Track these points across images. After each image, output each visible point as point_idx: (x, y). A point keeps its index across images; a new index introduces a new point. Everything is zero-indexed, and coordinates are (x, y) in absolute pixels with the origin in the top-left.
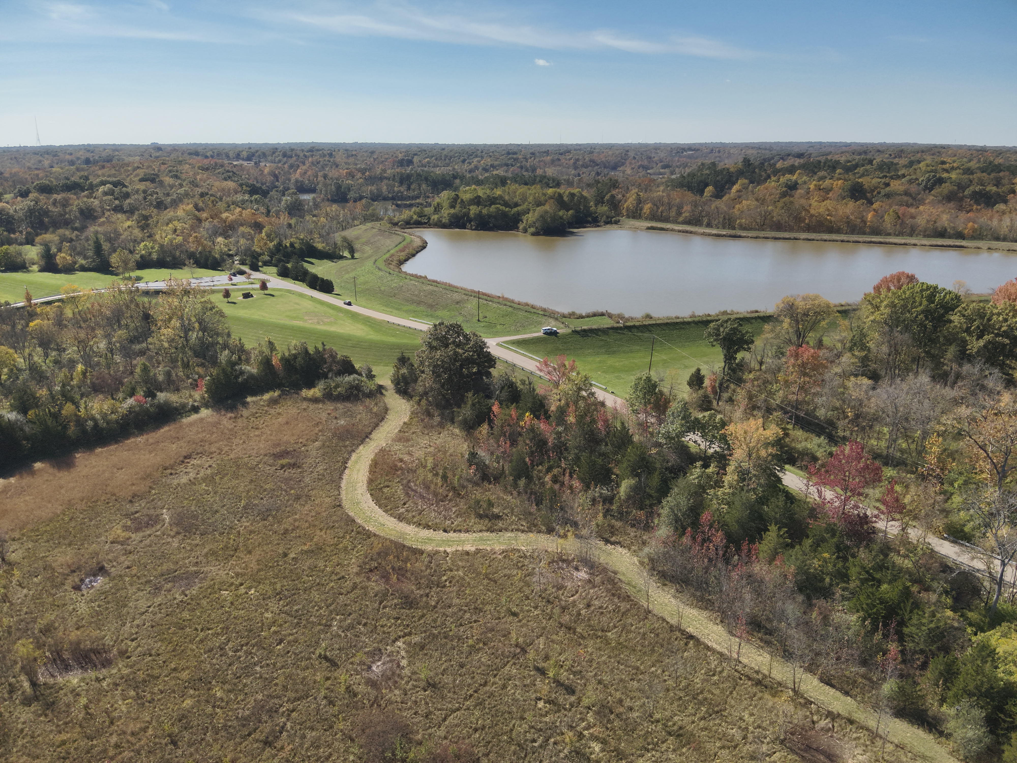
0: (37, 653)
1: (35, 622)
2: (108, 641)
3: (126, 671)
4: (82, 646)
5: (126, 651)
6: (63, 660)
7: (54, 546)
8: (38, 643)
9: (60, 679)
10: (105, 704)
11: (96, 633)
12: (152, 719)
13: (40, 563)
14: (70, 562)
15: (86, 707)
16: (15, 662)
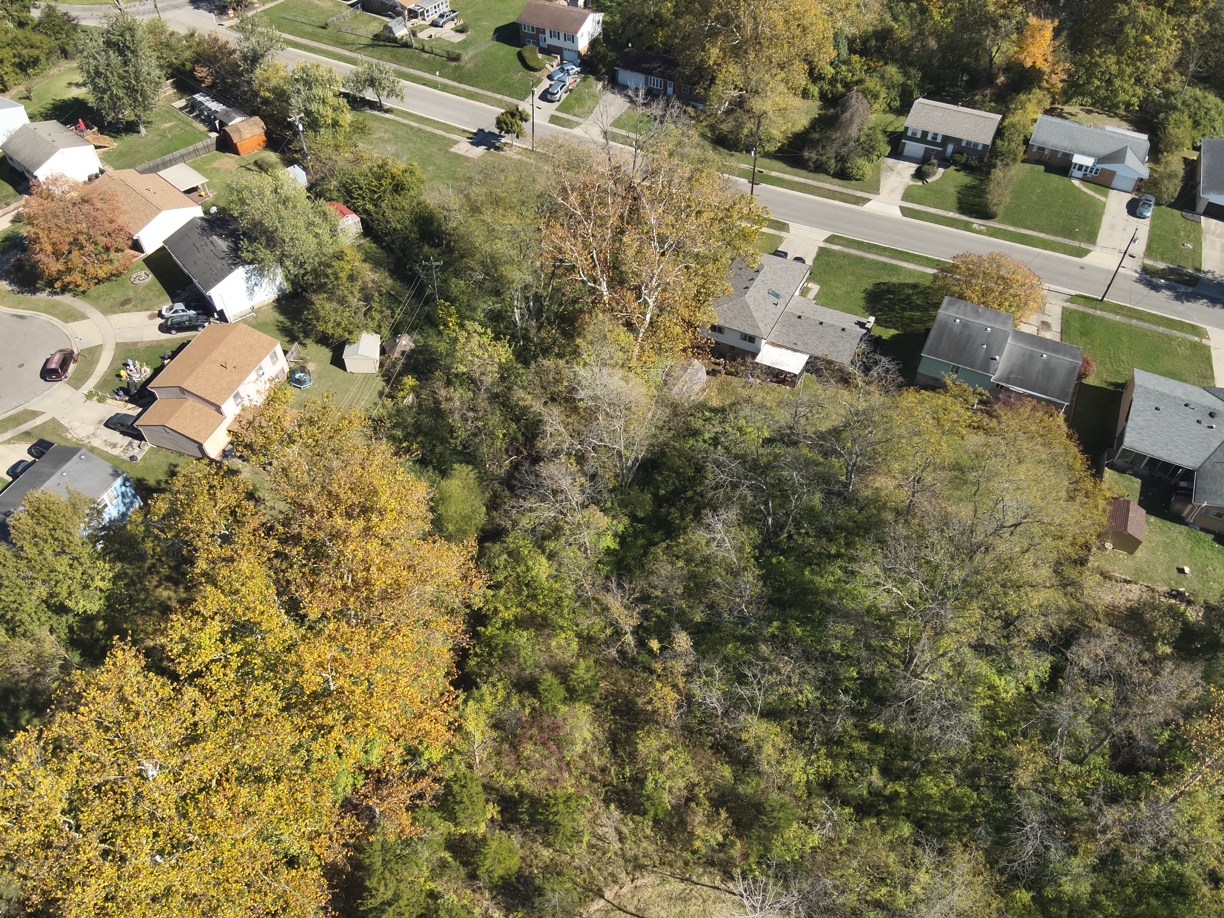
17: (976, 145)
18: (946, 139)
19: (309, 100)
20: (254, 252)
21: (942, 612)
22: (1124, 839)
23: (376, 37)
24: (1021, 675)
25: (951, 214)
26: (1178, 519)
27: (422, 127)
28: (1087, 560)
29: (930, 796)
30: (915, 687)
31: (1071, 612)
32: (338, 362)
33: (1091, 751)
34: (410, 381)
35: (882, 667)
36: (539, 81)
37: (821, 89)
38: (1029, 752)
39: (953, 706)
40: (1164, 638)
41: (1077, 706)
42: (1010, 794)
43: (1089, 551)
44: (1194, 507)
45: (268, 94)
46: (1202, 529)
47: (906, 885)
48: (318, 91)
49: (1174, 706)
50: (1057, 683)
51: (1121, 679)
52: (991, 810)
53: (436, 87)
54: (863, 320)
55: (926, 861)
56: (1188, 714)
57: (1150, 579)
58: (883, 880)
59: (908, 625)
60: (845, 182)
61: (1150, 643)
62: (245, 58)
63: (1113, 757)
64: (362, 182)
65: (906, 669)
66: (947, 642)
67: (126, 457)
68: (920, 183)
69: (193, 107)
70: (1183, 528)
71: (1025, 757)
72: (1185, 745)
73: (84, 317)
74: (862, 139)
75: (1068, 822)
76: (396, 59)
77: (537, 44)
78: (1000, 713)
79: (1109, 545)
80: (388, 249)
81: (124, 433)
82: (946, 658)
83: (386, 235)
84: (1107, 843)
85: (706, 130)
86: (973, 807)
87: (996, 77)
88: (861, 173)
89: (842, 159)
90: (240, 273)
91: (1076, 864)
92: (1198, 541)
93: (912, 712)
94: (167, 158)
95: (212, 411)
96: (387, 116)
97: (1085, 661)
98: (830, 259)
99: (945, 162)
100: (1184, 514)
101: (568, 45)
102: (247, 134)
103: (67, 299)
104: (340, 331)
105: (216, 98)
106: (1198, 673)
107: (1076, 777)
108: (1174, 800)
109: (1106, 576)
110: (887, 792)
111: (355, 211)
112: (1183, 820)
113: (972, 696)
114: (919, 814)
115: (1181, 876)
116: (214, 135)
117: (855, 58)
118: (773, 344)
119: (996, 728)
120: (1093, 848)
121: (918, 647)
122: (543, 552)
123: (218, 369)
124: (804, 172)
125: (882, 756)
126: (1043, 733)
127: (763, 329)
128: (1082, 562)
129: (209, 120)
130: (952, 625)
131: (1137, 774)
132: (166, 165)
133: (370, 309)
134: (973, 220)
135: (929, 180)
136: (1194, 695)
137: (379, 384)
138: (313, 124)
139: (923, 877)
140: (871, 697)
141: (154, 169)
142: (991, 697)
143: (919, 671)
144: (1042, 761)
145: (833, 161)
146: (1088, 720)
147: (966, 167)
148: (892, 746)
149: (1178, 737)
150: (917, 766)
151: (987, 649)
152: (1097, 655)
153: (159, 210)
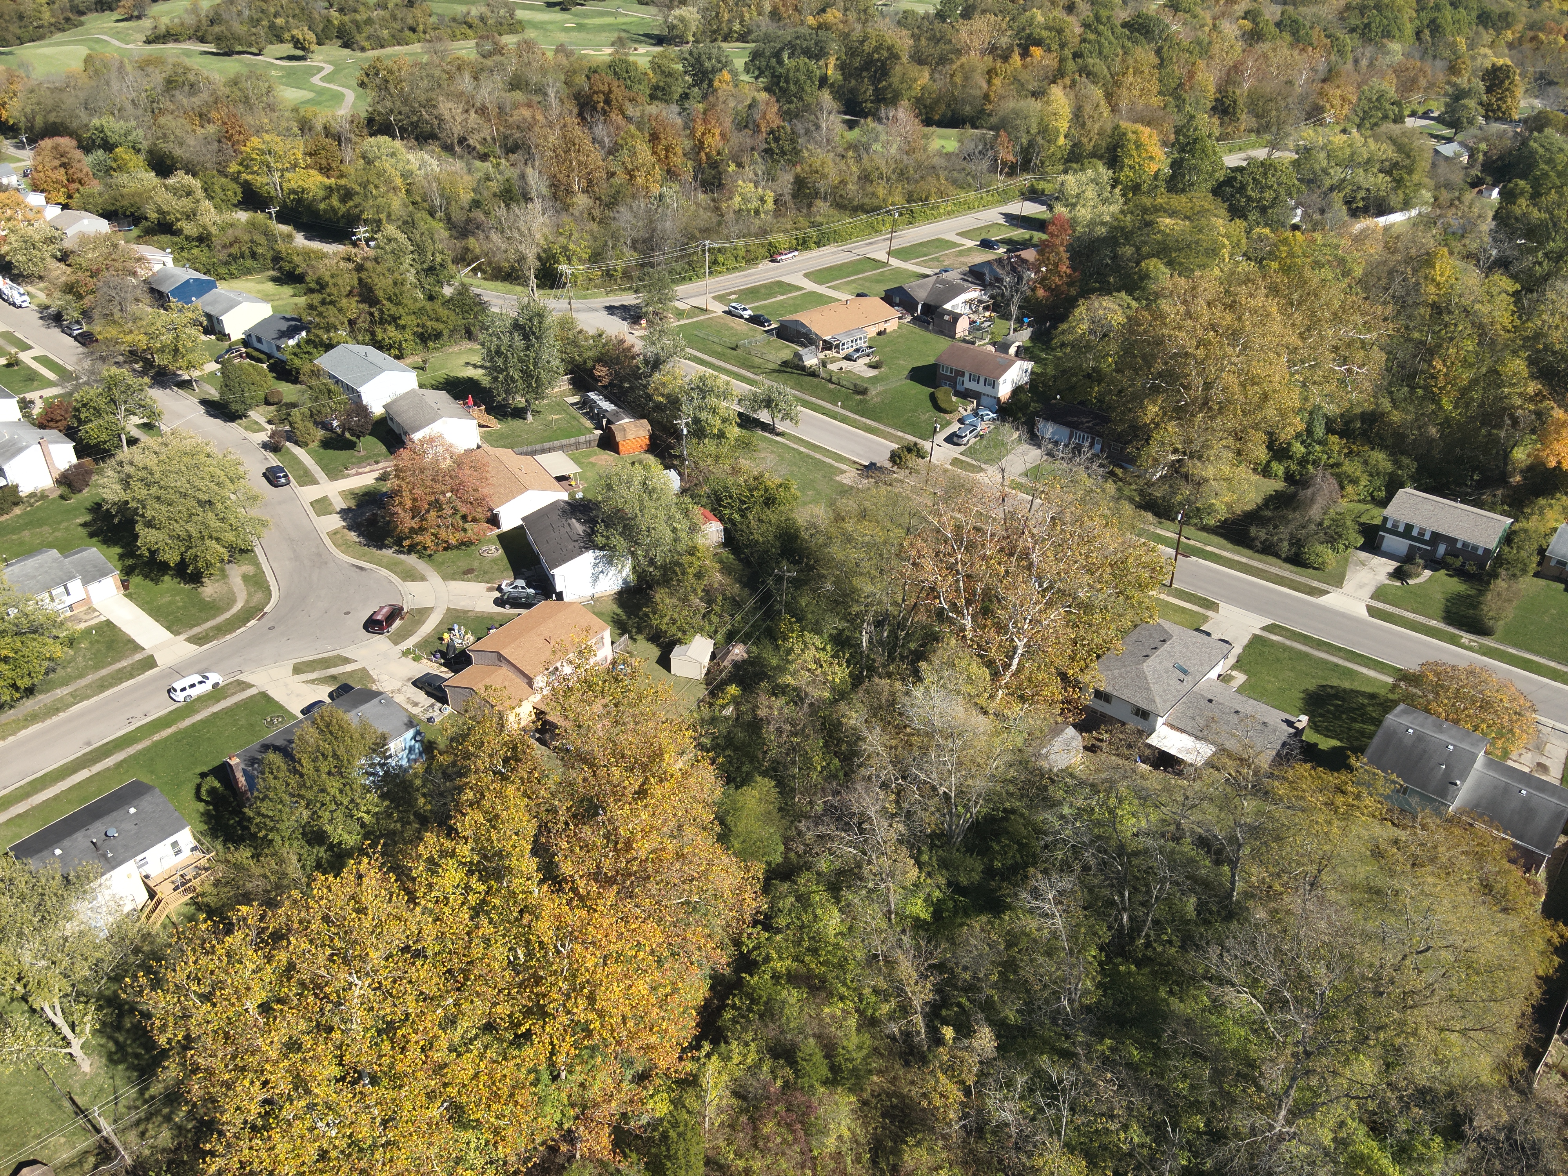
17: (1475, 548)
18: (1437, 537)
19: (701, 409)
20: (608, 538)
23: (785, 364)
25: (1434, 623)
27: (811, 453)
32: (664, 662)
34: (733, 690)
36: (949, 423)
37: (1287, 468)
45: (661, 399)
48: (712, 401)
53: (835, 418)
54: (1293, 719)
60: (1299, 569)
62: (646, 362)
64: (734, 491)
67: (424, 718)
68: (1398, 584)
69: (585, 404)
73: (423, 579)
74: (1326, 523)
76: (800, 387)
77: (954, 386)
80: (746, 562)
81: (429, 694)
83: (747, 546)
85: (1135, 493)
87: (1512, 475)
88: (1320, 560)
89: (1297, 543)
90: (589, 557)
94: (547, 445)
95: (522, 683)
96: (778, 438)
98: (1266, 650)
99: (1434, 564)
101: (988, 390)
102: (631, 435)
103: (411, 560)
104: (674, 629)
105: (608, 398)
111: (721, 520)
116: (599, 432)
117: (1334, 438)
118: (1172, 727)
122: (838, 901)
123: (541, 642)
124: (1249, 552)
127: (1159, 704)
129: (596, 417)
132: (543, 451)
133: (709, 612)
134: (1462, 633)
135: (1410, 582)
137: (702, 692)
138: (699, 431)
141: (533, 453)
145: (1286, 544)
147: (1460, 573)
153: (527, 489)
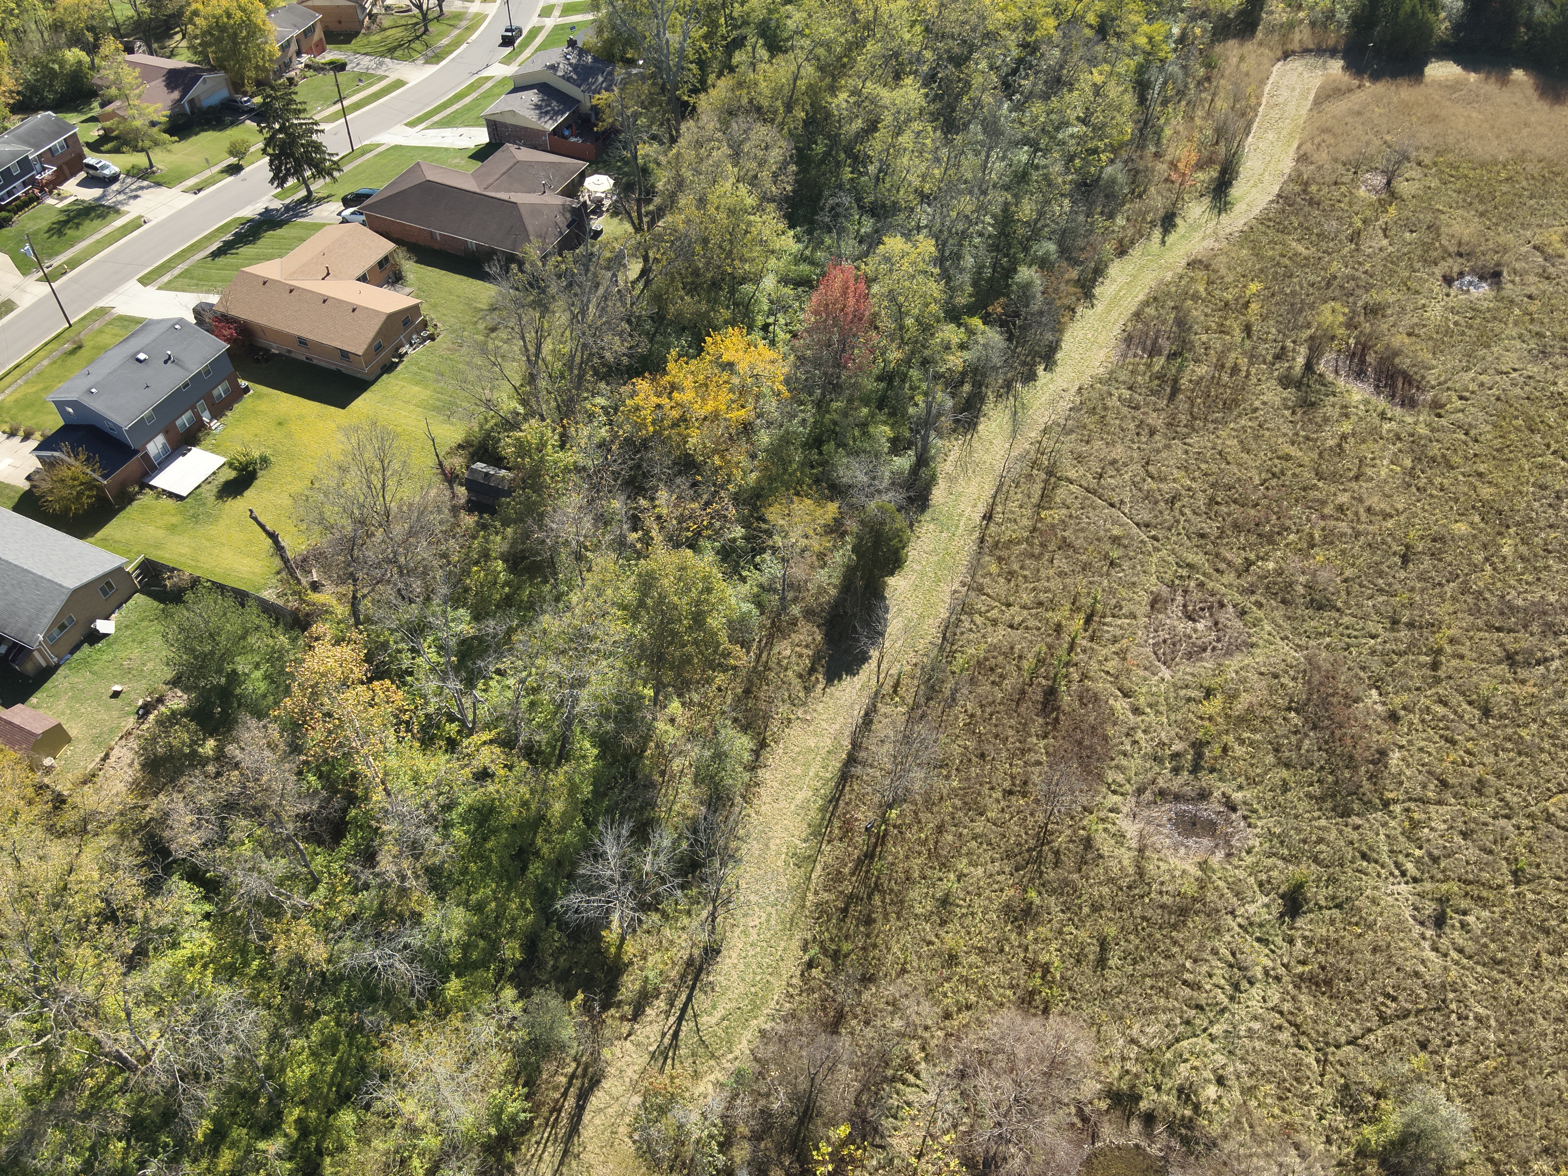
0: (1341, 332)
1: (1367, 291)
2: (1432, 377)
3: (1422, 430)
4: (1397, 361)
5: (1442, 406)
6: (1363, 361)
7: (1461, 204)
8: (1351, 319)
9: (1341, 382)
10: (1367, 450)
11: (1426, 356)
12: (1405, 510)
13: (1429, 217)
14: (1465, 239)
15: (1344, 437)
16: (1308, 326)
21: (67, 998)
22: (417, 858)
24: (187, 920)
26: (46, 673)
28: (60, 795)
29: (312, 1076)
30: (162, 1062)
31: (123, 835)
33: (307, 866)
35: (121, 1104)
38: (288, 938)
39: (203, 1018)
40: (196, 743)
41: (248, 865)
42: (333, 974)
43: (48, 787)
44: (39, 650)
46: (72, 652)
47: (413, 1131)
49: (282, 760)
50: (210, 880)
51: (229, 806)
52: (347, 1001)
55: (389, 1099)
56: (295, 749)
57: (112, 731)
58: (403, 1162)
59: (70, 1050)
61: (196, 760)
63: (320, 843)
65: (133, 1069)
66: (111, 1003)
70: (61, 672)
71: (294, 945)
72: (331, 763)
75: (382, 914)
78: (229, 959)
79: (48, 761)
82: (134, 1009)
84: (417, 877)
86: (338, 1024)
91: (431, 917)
92: (85, 662)
93: (196, 1076)
97: (195, 840)
100: (44, 664)
106: (253, 723)
107: (332, 889)
108: (388, 794)
109: (89, 779)
110: (294, 1134)
112: (412, 790)
113: (196, 991)
114: (332, 1096)
115: (471, 808)
119: (247, 970)
120: (418, 894)
121: (109, 1046)
125: (245, 1131)
126: (270, 915)
128: (59, 801)
130: (90, 991)
131: (348, 823)
136: (277, 735)
139: (409, 1107)
140: (159, 1129)
142: (205, 966)
143: (140, 1052)
144: (303, 925)
146: (269, 857)
148: (234, 1114)
149: (318, 767)
150: (270, 1086)
151: (139, 953)
152: (192, 824)
